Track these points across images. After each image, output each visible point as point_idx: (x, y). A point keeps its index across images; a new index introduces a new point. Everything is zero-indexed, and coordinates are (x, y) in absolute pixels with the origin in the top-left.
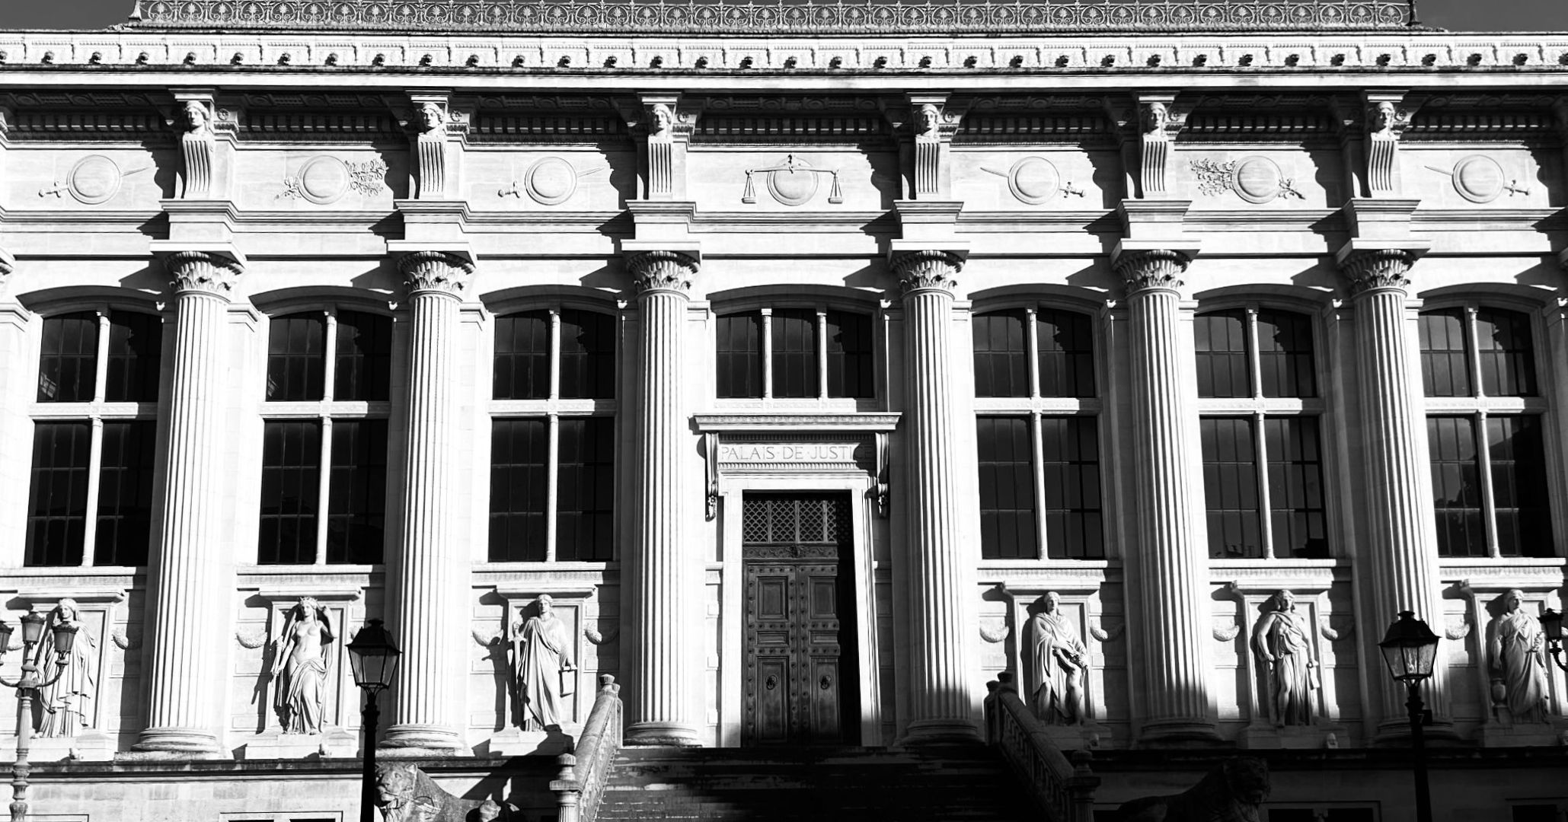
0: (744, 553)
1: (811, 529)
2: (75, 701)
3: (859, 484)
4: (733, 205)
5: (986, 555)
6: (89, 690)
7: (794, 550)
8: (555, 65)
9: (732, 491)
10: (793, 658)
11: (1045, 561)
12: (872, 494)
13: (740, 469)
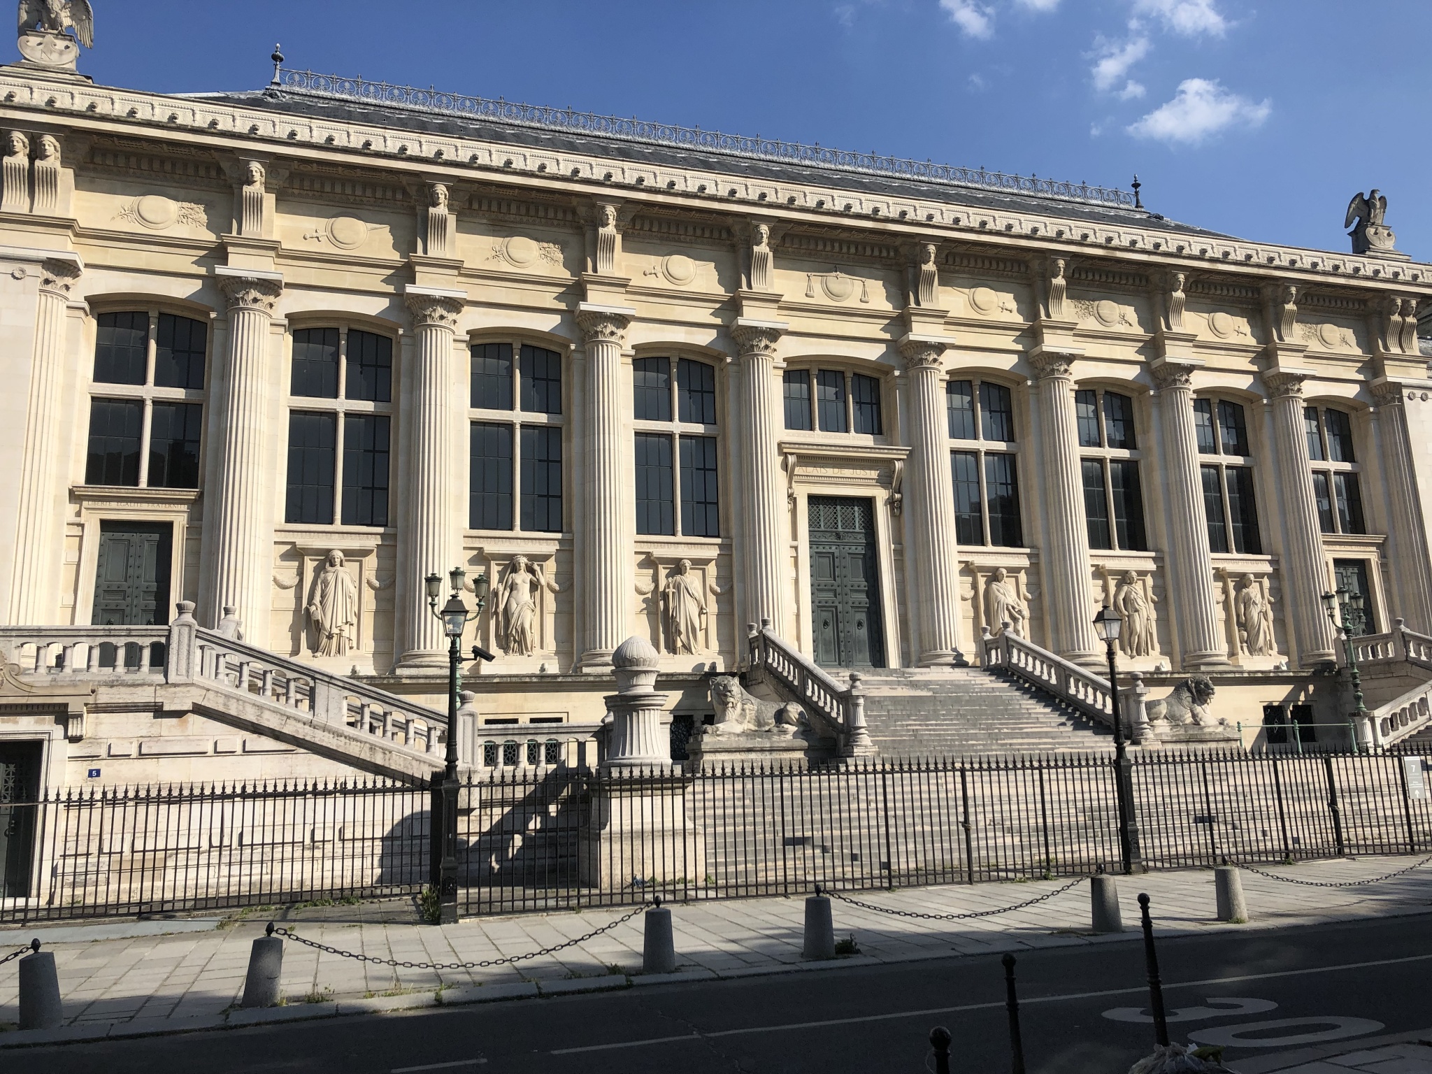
0: (810, 536)
1: (849, 523)
2: (346, 628)
3: (881, 495)
4: (800, 298)
5: (958, 543)
6: (355, 621)
7: (838, 536)
8: (726, 194)
9: (802, 492)
10: (840, 607)
12: (891, 502)
13: (807, 480)
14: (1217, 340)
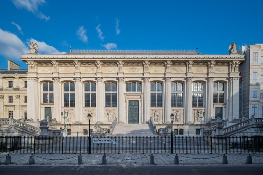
0: (129, 106)
1: (135, 104)
3: (139, 100)
4: (128, 72)
5: (151, 106)
7: (133, 106)
10: (133, 116)
11: (156, 107)
13: (128, 98)
14: (199, 72)
